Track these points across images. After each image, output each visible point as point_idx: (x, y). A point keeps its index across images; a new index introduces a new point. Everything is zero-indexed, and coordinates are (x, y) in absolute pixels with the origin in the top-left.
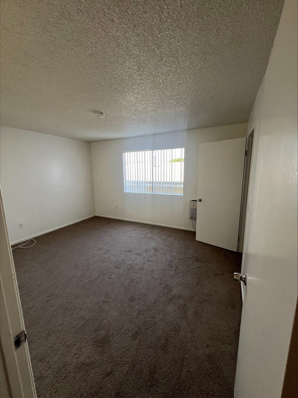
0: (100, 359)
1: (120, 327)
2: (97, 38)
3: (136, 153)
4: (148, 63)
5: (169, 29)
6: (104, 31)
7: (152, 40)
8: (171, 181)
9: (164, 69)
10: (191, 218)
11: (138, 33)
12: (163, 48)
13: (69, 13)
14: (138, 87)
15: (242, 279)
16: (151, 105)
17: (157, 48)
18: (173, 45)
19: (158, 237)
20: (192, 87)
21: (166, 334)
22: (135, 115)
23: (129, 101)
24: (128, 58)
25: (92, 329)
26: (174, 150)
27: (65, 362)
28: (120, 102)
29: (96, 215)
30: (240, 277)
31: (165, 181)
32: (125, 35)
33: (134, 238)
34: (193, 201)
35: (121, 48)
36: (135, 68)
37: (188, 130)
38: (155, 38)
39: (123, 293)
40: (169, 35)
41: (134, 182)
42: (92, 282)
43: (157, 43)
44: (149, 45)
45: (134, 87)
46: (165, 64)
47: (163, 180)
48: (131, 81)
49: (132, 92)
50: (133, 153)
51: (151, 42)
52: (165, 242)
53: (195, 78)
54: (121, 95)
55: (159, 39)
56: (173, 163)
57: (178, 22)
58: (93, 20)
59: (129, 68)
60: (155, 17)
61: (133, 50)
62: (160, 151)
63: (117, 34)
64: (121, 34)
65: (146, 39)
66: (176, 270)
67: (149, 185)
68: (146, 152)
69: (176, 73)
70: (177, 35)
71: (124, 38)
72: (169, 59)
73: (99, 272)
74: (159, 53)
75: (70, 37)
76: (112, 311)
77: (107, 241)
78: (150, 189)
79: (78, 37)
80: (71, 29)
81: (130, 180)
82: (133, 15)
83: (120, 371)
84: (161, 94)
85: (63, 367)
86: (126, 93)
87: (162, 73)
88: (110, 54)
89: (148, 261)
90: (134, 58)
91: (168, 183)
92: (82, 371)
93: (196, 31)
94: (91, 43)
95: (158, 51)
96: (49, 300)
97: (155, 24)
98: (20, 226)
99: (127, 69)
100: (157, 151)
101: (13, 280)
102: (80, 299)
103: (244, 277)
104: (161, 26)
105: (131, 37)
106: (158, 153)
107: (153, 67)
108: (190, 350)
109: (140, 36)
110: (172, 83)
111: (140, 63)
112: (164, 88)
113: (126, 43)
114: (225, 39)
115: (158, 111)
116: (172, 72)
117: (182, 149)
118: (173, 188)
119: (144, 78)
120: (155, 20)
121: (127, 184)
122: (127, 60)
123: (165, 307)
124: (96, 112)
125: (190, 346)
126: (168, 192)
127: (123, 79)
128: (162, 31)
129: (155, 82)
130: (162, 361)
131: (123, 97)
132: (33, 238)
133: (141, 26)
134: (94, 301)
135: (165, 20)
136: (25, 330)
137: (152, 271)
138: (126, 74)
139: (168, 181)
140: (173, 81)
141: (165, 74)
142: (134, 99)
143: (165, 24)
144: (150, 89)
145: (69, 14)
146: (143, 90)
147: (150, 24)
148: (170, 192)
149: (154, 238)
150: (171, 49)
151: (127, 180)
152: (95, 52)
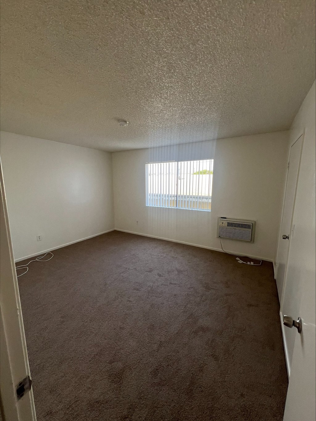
0: (115, 398)
1: (139, 361)
2: (125, 35)
3: (159, 164)
4: (179, 63)
5: (208, 20)
6: (133, 26)
7: (187, 35)
8: (197, 195)
9: (197, 69)
10: (220, 237)
11: (171, 26)
12: (199, 44)
13: (94, 6)
14: (167, 92)
15: (295, 324)
16: (179, 112)
17: (192, 44)
18: (211, 40)
19: (181, 256)
20: (228, 90)
21: (191, 375)
22: (161, 123)
23: (155, 107)
24: (158, 57)
25: (107, 360)
26: (201, 161)
27: (77, 397)
28: (146, 109)
29: (116, 229)
30: (292, 322)
31: (191, 194)
32: (156, 30)
33: (155, 257)
34: (221, 218)
35: (151, 46)
36: (165, 69)
37: (218, 139)
38: (190, 32)
39: (142, 319)
40: (208, 27)
41: (157, 196)
42: (109, 304)
43: (193, 38)
44: (183, 41)
45: (161, 92)
46: (199, 63)
47: (188, 194)
48: (159, 84)
49: (160, 97)
50: (157, 164)
51: (185, 37)
52: (190, 263)
53: (233, 79)
54: (147, 100)
55: (195, 33)
56: (201, 175)
57: (220, 10)
58: (121, 13)
59: (158, 69)
60: (193, 6)
61: (163, 48)
62: (186, 162)
63: (147, 29)
64: (152, 30)
65: (179, 34)
66: (202, 296)
67: (173, 198)
68: (171, 163)
69: (212, 73)
70: (216, 27)
71: (155, 34)
72: (205, 57)
73: (117, 293)
74: (194, 51)
75: (94, 35)
76: (129, 340)
77: (126, 258)
78: (173, 203)
79: (104, 35)
80: (97, 25)
81: (152, 193)
82: (167, 5)
83: (138, 416)
84: (192, 98)
85: (74, 402)
86: (152, 98)
87: (195, 74)
88: (138, 54)
89: (171, 283)
90: (165, 57)
91: (193, 197)
92: (95, 410)
93: (241, 21)
94: (117, 41)
95: (192, 47)
96: (63, 322)
97: (191, 15)
98: (38, 238)
99: (156, 71)
100: (183, 163)
101: (17, 316)
102: (96, 323)
103: (298, 321)
104: (199, 17)
105: (162, 33)
106: (184, 165)
107: (185, 68)
108: (221, 398)
109: (173, 30)
110: (206, 85)
111: (171, 63)
112: (196, 92)
113: (156, 40)
114: (275, 29)
115: (187, 118)
116: (207, 72)
117: (211, 160)
118: (199, 203)
119: (174, 80)
120: (192, 9)
121: (149, 197)
122: (156, 60)
123: (190, 341)
124: (119, 120)
125: (221, 393)
126: (193, 207)
127: (150, 82)
128: (199, 22)
129: (186, 85)
130: (187, 409)
131: (149, 103)
132: (51, 252)
133: (175, 18)
134: (111, 327)
135: (205, 8)
136: (30, 376)
137: (175, 295)
138: (154, 76)
139: (194, 194)
140: (207, 83)
141: (198, 75)
142: (161, 104)
143: (204, 14)
144: (180, 93)
145: (95, 8)
146: (172, 94)
147: (186, 14)
148: (196, 207)
149: (177, 257)
150: (209, 45)
151: (149, 193)
152: (121, 52)
